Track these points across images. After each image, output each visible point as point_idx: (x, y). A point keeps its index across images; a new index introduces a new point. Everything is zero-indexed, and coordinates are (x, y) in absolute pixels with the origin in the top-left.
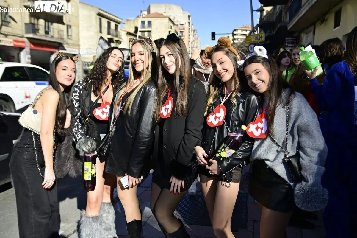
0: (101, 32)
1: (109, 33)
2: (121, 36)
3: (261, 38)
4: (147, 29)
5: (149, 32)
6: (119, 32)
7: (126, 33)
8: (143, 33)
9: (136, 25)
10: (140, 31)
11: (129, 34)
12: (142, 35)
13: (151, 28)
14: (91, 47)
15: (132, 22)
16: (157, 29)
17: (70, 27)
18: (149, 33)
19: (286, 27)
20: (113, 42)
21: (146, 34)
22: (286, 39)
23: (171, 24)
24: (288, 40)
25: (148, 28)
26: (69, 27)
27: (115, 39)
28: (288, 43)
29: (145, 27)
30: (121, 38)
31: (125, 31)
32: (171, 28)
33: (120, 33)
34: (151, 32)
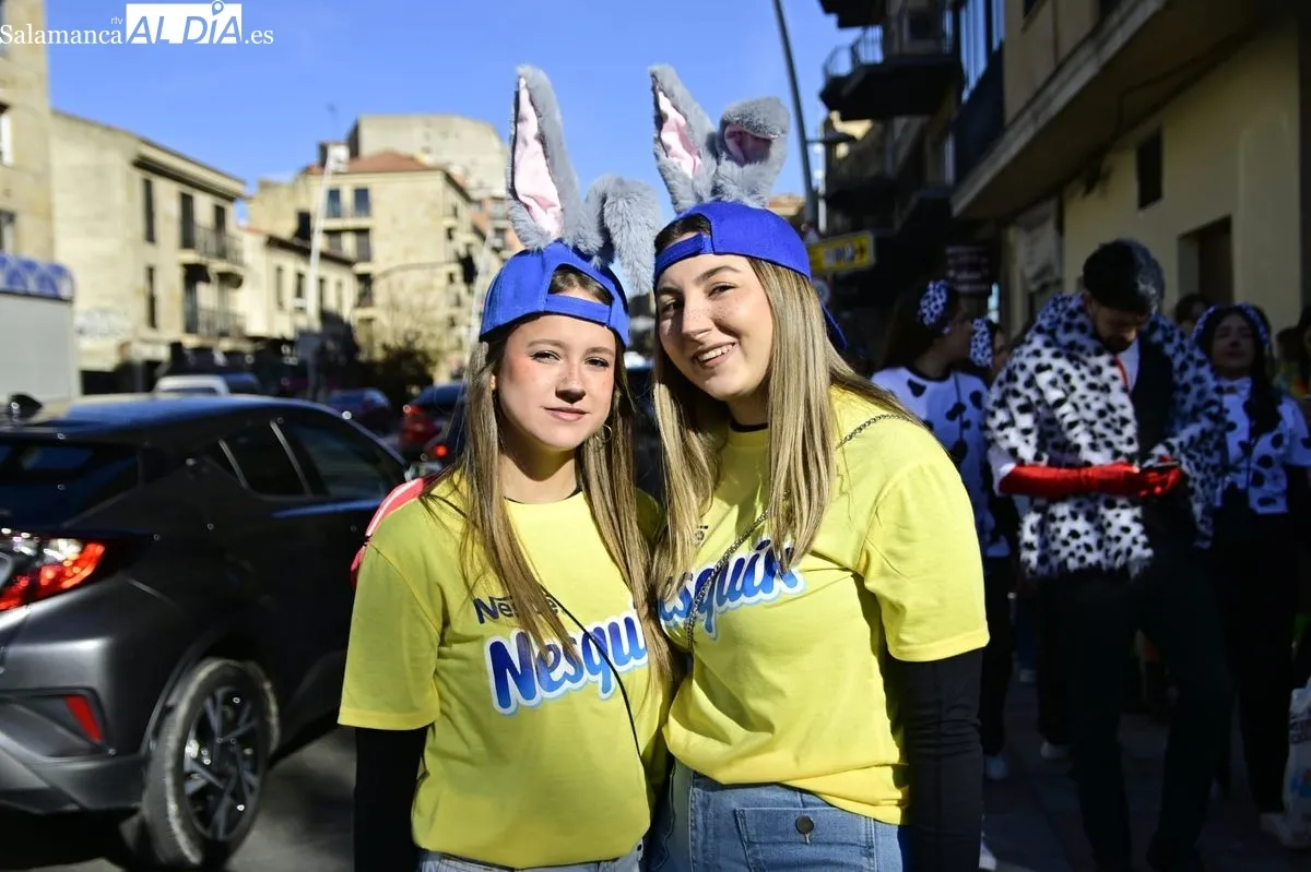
0: (150, 236)
1: (187, 242)
2: (238, 252)
3: (857, 257)
4: (350, 223)
5: (362, 232)
6: (233, 237)
7: (261, 239)
8: (335, 240)
9: (304, 203)
10: (322, 232)
11: (275, 243)
12: (331, 245)
13: (370, 216)
14: (107, 304)
15: (284, 192)
16: (394, 220)
18: (363, 239)
19: (946, 205)
20: (207, 280)
21: (348, 242)
22: (950, 250)
23: (453, 197)
24: (955, 256)
25: (355, 217)
27: (217, 266)
28: (959, 268)
29: (344, 213)
30: (241, 263)
31: (258, 232)
32: (455, 213)
33: (237, 245)
34: (371, 232)
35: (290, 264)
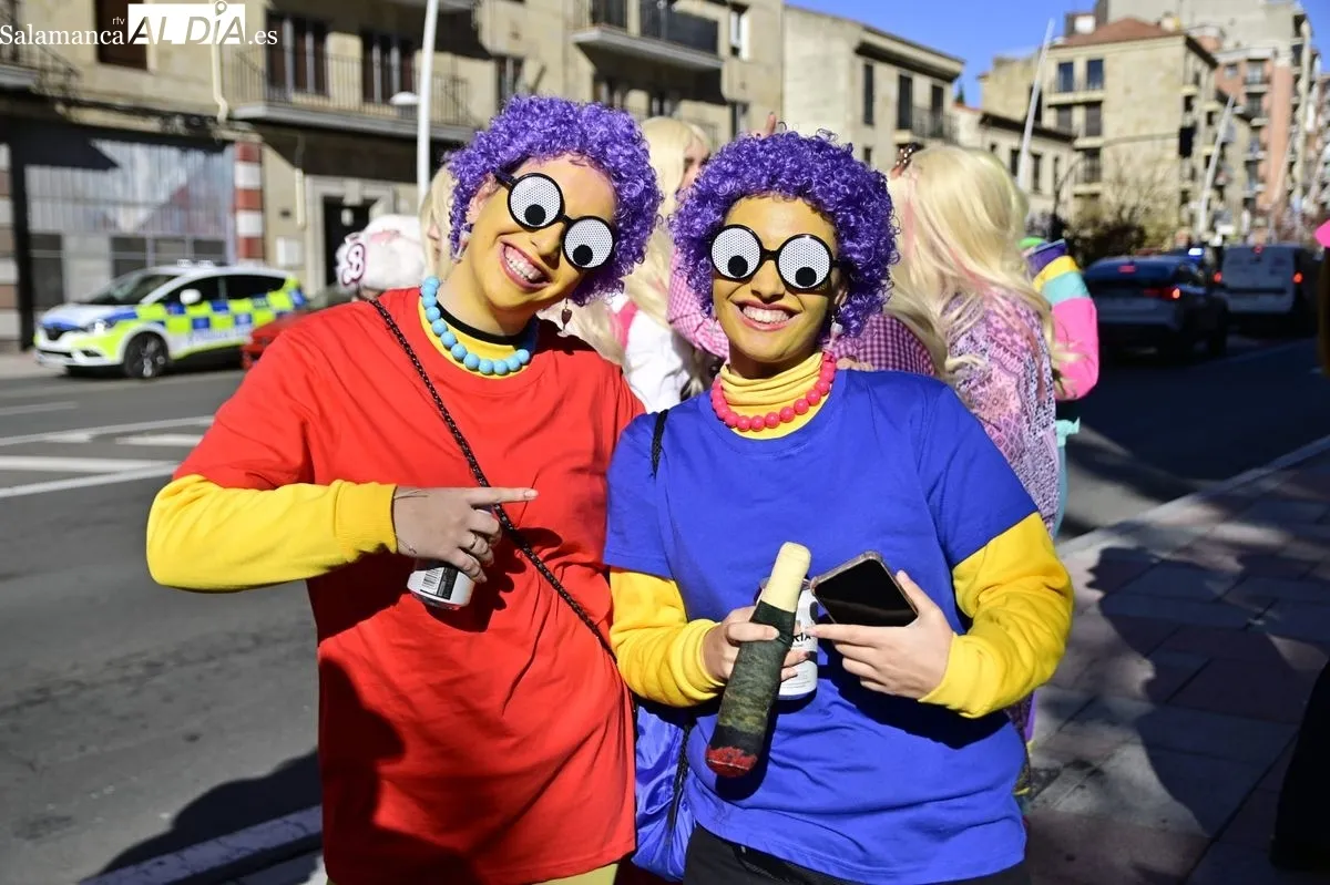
0: (869, 119)
1: (903, 123)
2: (953, 131)
4: (1081, 96)
5: (1093, 105)
6: (950, 117)
7: (978, 117)
8: (1065, 114)
9: (1035, 79)
10: (1050, 106)
11: (991, 121)
12: (1060, 121)
13: (1102, 87)
15: (1017, 68)
16: (1128, 91)
17: (745, 107)
18: (1093, 112)
21: (1079, 116)
23: (1196, 63)
25: (1087, 89)
26: (739, 109)
29: (1076, 86)
31: (974, 110)
32: (1197, 81)
33: (955, 124)
34: (1103, 105)
35: (1006, 142)
